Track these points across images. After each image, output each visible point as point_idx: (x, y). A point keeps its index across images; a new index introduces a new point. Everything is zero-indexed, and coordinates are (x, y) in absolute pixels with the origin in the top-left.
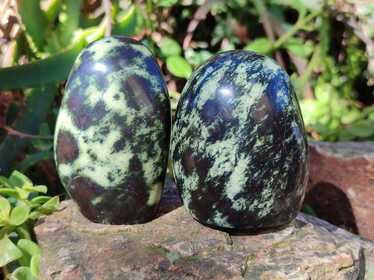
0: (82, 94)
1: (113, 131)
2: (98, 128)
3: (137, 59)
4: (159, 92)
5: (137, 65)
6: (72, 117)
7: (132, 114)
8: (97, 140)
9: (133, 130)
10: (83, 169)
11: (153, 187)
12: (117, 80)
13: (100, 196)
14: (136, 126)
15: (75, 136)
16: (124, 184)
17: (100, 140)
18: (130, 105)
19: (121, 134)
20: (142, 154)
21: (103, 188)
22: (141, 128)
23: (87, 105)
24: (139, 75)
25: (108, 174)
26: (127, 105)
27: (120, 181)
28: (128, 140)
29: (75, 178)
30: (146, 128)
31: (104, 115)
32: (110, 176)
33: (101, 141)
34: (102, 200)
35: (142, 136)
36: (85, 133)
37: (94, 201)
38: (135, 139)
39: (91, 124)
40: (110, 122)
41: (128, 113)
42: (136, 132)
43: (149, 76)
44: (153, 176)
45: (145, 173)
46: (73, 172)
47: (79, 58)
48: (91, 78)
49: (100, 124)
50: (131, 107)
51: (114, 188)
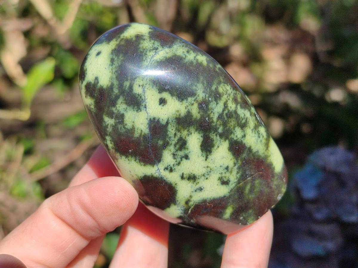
0: (124, 130)
1: (188, 137)
2: (172, 148)
3: (143, 44)
4: (195, 57)
5: (150, 51)
6: (135, 161)
7: (193, 104)
8: (181, 160)
9: (207, 119)
10: (191, 197)
11: (269, 153)
12: (148, 85)
13: (228, 207)
14: (206, 112)
15: (156, 175)
16: (242, 175)
17: (183, 157)
18: (182, 98)
19: (199, 133)
20: (235, 133)
21: (225, 196)
22: (213, 110)
23: (140, 136)
24: (161, 58)
25: (219, 181)
26: (179, 100)
27: (236, 176)
28: (211, 132)
29: (190, 212)
30: (218, 105)
31: (167, 131)
32: (223, 181)
33: (187, 157)
34: (233, 208)
35: (220, 117)
36: (163, 163)
37: (225, 215)
38: (216, 125)
39: (161, 150)
40: (178, 132)
41: (188, 106)
42: (212, 118)
43: (171, 50)
44: (261, 143)
45: (253, 148)
46: (182, 209)
47: (86, 97)
48: (119, 107)
49: (170, 143)
50: (186, 98)
51: (236, 188)
